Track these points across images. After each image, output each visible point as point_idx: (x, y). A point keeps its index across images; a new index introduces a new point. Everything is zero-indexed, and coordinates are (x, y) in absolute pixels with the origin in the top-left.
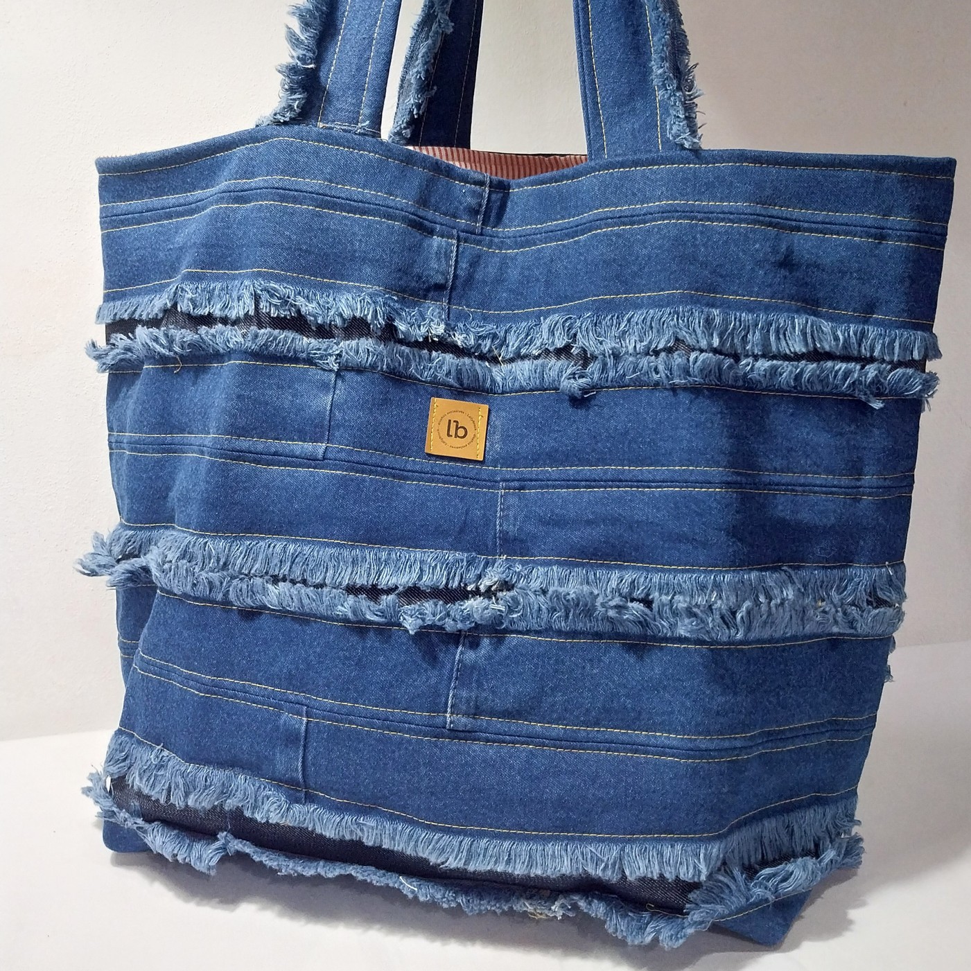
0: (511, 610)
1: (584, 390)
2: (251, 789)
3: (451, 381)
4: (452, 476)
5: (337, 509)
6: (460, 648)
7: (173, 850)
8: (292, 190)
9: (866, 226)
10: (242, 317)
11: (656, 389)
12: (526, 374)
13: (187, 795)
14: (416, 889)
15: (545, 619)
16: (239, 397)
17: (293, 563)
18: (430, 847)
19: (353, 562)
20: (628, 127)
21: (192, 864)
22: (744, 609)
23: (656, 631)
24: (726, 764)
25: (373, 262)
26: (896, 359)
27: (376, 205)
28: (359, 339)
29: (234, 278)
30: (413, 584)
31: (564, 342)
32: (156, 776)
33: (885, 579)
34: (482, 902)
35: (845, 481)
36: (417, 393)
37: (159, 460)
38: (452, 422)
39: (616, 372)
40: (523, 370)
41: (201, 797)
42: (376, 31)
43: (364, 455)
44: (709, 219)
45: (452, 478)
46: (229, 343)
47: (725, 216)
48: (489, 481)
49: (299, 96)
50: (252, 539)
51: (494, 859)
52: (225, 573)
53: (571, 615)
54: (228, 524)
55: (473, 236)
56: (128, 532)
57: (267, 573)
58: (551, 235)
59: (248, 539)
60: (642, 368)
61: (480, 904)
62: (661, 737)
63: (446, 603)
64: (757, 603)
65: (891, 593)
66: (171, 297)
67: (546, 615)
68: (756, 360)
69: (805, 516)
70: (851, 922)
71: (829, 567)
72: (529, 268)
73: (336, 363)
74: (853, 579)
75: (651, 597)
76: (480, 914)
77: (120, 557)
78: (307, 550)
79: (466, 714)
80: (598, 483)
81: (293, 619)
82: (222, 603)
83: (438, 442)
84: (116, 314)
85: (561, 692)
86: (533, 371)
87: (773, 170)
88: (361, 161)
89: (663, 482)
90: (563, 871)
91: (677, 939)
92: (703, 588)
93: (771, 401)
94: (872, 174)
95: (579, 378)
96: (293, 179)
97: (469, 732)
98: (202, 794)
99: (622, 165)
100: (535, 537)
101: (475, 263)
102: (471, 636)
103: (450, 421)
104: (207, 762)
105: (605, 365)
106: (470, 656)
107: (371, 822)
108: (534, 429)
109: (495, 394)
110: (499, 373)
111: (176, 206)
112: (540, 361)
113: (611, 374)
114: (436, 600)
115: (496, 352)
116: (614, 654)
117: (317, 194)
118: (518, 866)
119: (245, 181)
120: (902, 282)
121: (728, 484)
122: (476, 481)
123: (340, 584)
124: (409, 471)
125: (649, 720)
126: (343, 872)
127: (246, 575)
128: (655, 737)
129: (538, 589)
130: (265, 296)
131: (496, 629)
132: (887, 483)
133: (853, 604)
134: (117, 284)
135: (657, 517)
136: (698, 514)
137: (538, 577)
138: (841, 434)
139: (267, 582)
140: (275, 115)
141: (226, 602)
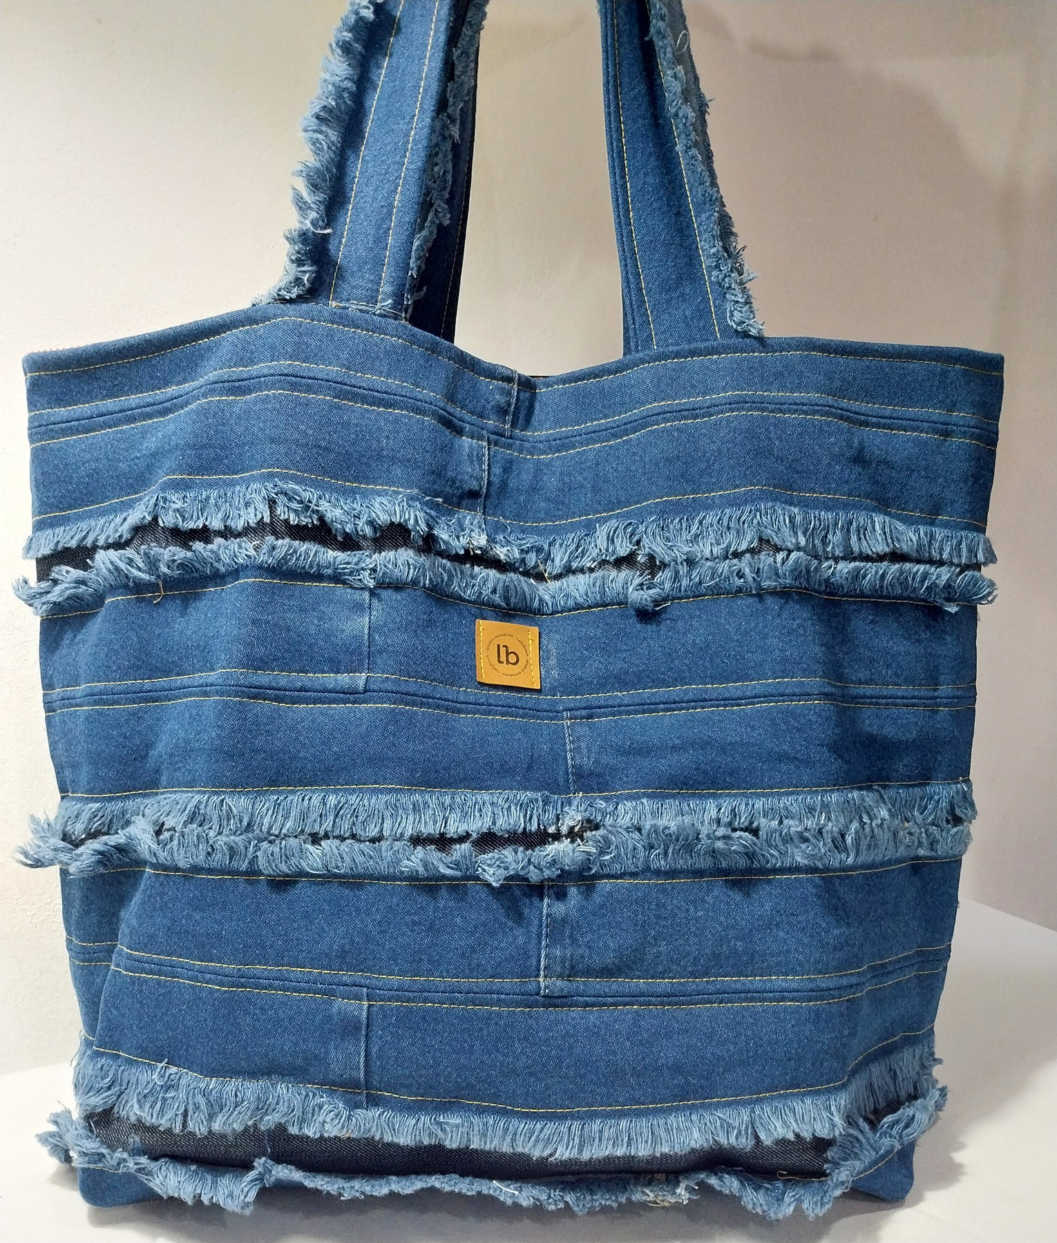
0: (602, 852)
1: (656, 602)
2: (297, 1101)
3: (497, 598)
4: (510, 707)
5: (389, 749)
6: (546, 901)
7: (195, 1190)
8: (304, 378)
9: (932, 422)
10: (252, 525)
11: (737, 597)
12: (582, 590)
13: (211, 1117)
14: (516, 1193)
15: (641, 859)
16: (255, 622)
17: (336, 816)
18: (533, 1138)
19: (414, 809)
20: (678, 314)
21: (221, 1205)
22: (853, 830)
23: (763, 862)
24: (845, 1004)
25: (405, 462)
26: (963, 562)
27: (403, 396)
28: (396, 551)
29: (233, 484)
30: (487, 829)
31: (628, 550)
32: (164, 1099)
33: (960, 796)
34: (595, 1197)
35: (924, 691)
36: (460, 614)
37: (134, 713)
38: (501, 647)
39: (691, 580)
40: (578, 586)
41: (232, 1118)
42: (397, 198)
43: (412, 685)
44: (781, 411)
45: (510, 710)
46: (238, 559)
47: (797, 407)
48: (551, 711)
49: (310, 268)
50: (280, 793)
51: (611, 1142)
52: (250, 835)
53: (670, 851)
54: (249, 777)
55: (503, 439)
56: (92, 805)
57: (303, 831)
58: (593, 436)
59: (273, 793)
60: (722, 573)
61: (592, 1200)
62: (777, 981)
63: (527, 849)
64: (862, 824)
65: (967, 809)
66: (150, 508)
67: (643, 854)
68: (837, 563)
69: (889, 731)
70: (960, 1166)
71: (910, 786)
72: (570, 475)
73: (371, 578)
74: (932, 798)
75: (755, 825)
76: (592, 1212)
77: (83, 836)
78: (353, 799)
79: (560, 976)
80: (679, 705)
81: (341, 884)
82: (246, 873)
83: (489, 670)
84: (58, 542)
85: (665, 940)
86: (591, 584)
87: (841, 360)
88: (382, 346)
89: (755, 697)
90: (693, 1144)
91: (822, 1205)
92: (811, 810)
93: (852, 607)
94: (938, 366)
95: (647, 589)
96: (304, 365)
97: (565, 997)
98: (232, 1113)
99: (677, 355)
100: (614, 769)
101: (507, 468)
102: (556, 886)
103: (499, 646)
104: (234, 1073)
105: (677, 572)
106: (559, 909)
107: (455, 1120)
108: (597, 650)
109: (543, 615)
110: (548, 592)
111: (141, 407)
112: (599, 574)
113: (685, 582)
114: (514, 847)
115: (541, 567)
116: (717, 891)
117: (334, 382)
118: (641, 1146)
119: (241, 369)
120: (965, 481)
121: (826, 695)
122: (536, 712)
123: (402, 835)
124: (462, 703)
125: (763, 962)
126: (424, 1185)
127: (277, 836)
128: (771, 981)
129: (630, 825)
130: (281, 500)
131: (584, 876)
132: (960, 693)
133: (933, 824)
134: (57, 507)
135: (752, 736)
136: (799, 730)
137: (626, 814)
138: (919, 641)
139: (305, 842)
140: (280, 290)
141: (253, 872)
